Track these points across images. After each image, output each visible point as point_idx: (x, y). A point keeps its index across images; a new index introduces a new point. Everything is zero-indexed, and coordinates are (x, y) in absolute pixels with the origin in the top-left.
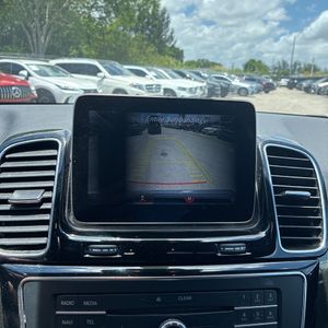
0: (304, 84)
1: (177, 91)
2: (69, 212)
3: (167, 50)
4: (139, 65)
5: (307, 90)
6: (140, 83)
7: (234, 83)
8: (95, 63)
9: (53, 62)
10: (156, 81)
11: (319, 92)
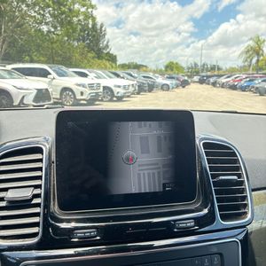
0: (212, 80)
1: (113, 88)
2: (54, 204)
3: (104, 55)
4: (81, 68)
5: (214, 84)
6: (83, 82)
7: (157, 81)
8: (45, 67)
9: (9, 67)
10: (96, 81)
11: (223, 86)
